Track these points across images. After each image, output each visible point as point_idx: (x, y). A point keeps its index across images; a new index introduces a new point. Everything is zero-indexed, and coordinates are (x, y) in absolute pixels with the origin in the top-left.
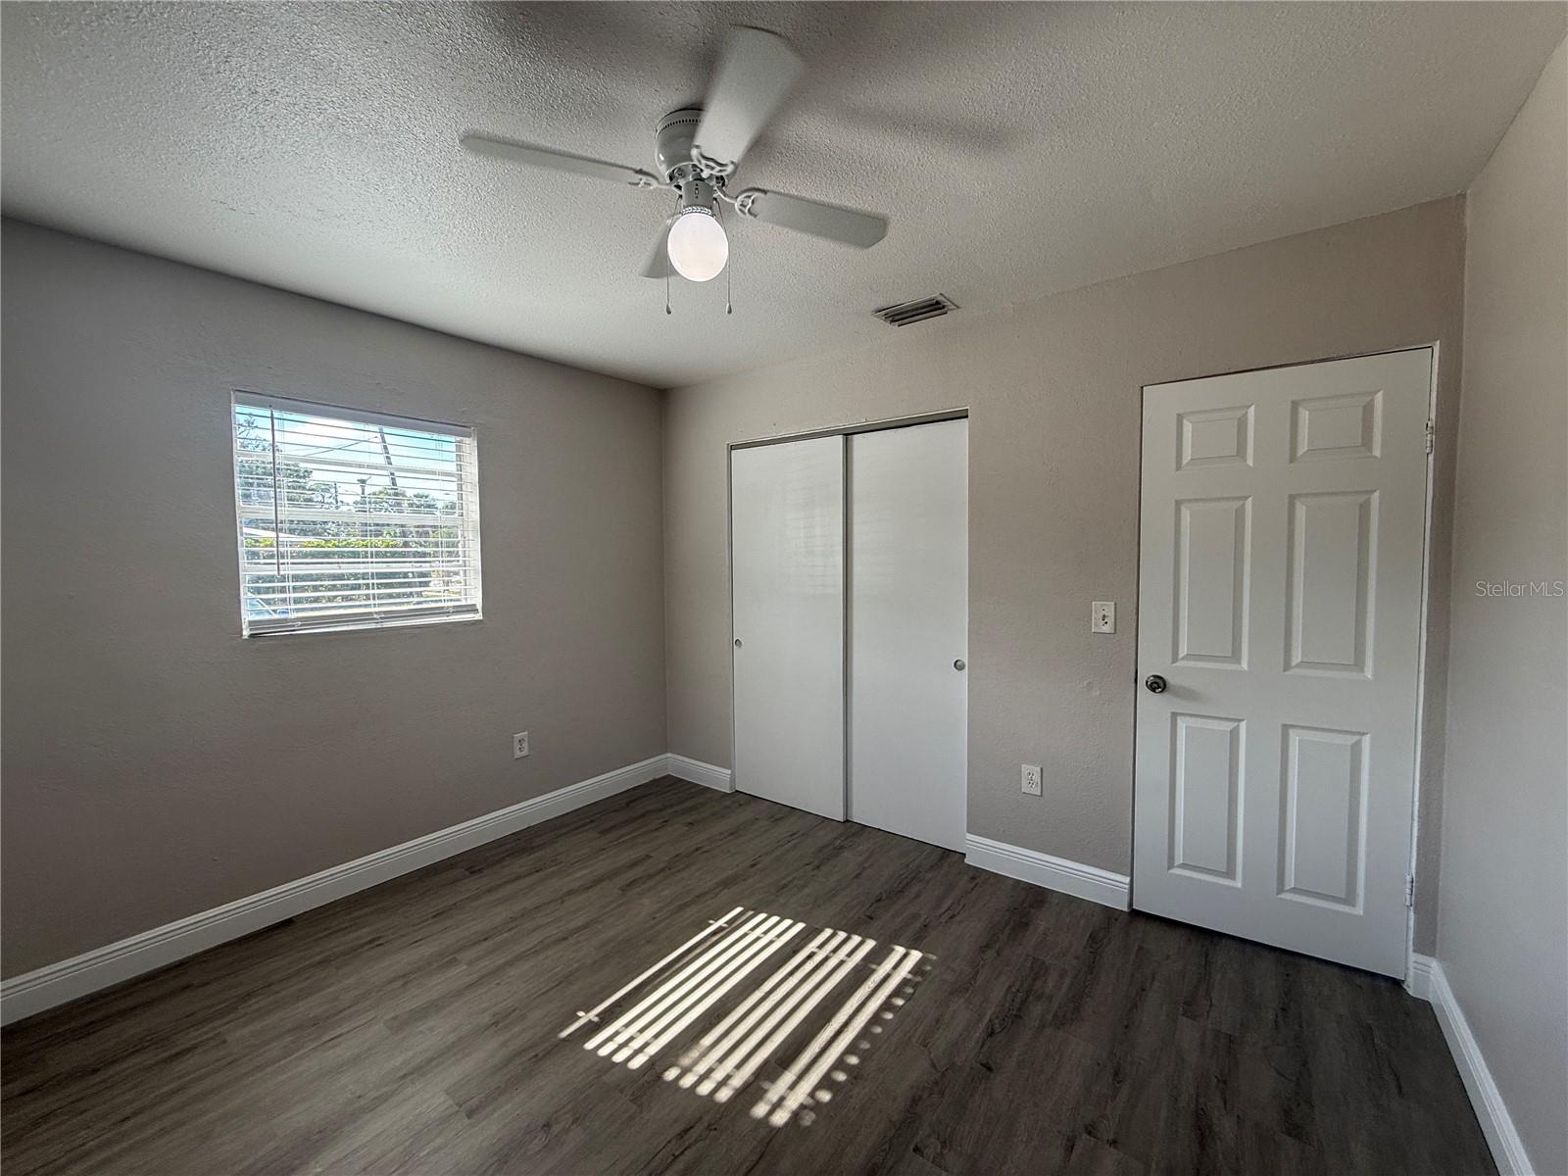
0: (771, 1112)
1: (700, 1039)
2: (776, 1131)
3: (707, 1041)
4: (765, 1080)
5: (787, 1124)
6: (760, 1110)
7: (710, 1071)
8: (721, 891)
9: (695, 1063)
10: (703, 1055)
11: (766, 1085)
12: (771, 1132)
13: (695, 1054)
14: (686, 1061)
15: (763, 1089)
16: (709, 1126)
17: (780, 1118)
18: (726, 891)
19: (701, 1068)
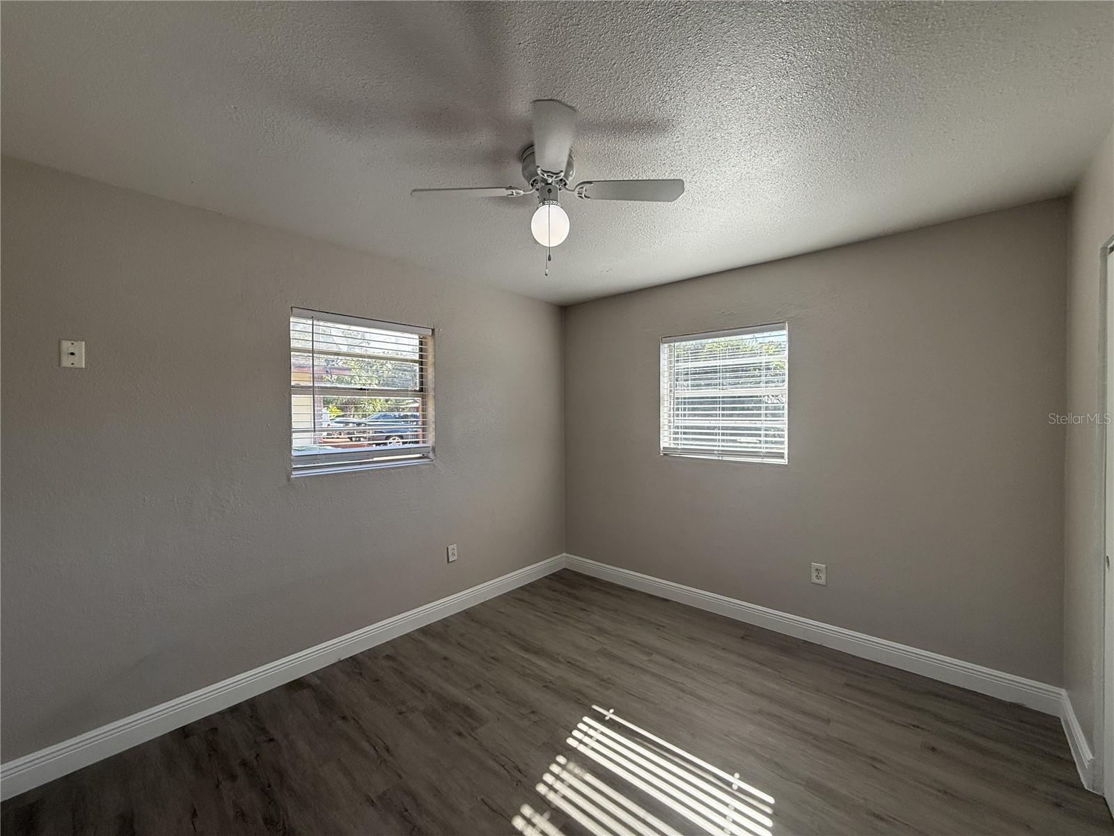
0: (524, 817)
1: (590, 773)
2: (510, 819)
3: (589, 778)
4: (552, 815)
5: (514, 828)
6: (527, 810)
7: (562, 781)
8: (801, 785)
9: (570, 772)
10: (576, 776)
11: (547, 815)
12: (509, 816)
13: (577, 771)
14: (571, 766)
15: (544, 813)
16: (520, 781)
17: (518, 823)
18: (802, 788)
19: (565, 775)
